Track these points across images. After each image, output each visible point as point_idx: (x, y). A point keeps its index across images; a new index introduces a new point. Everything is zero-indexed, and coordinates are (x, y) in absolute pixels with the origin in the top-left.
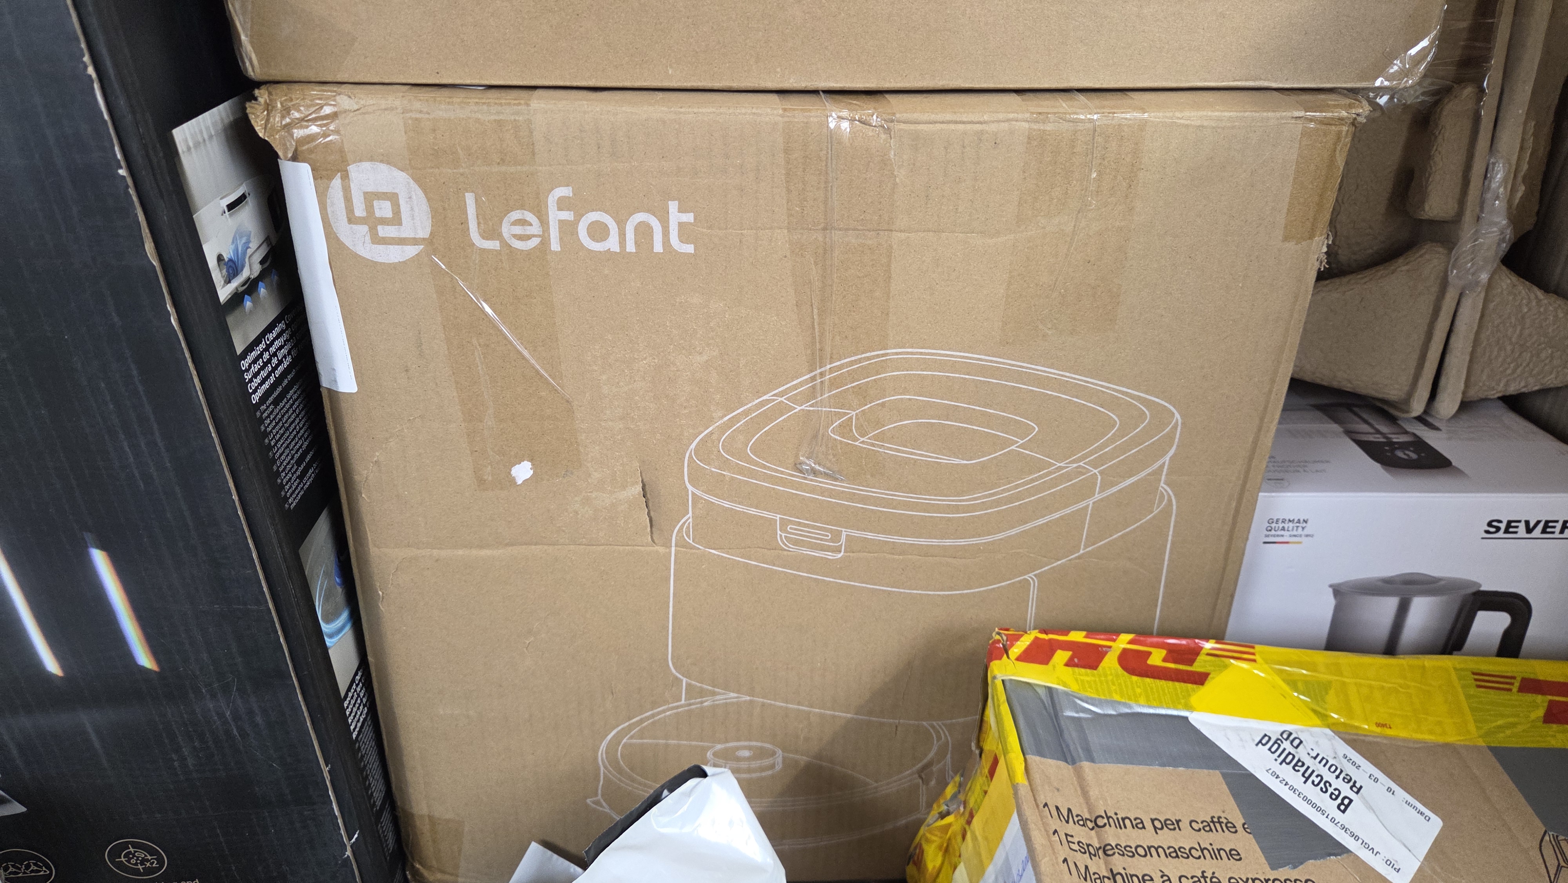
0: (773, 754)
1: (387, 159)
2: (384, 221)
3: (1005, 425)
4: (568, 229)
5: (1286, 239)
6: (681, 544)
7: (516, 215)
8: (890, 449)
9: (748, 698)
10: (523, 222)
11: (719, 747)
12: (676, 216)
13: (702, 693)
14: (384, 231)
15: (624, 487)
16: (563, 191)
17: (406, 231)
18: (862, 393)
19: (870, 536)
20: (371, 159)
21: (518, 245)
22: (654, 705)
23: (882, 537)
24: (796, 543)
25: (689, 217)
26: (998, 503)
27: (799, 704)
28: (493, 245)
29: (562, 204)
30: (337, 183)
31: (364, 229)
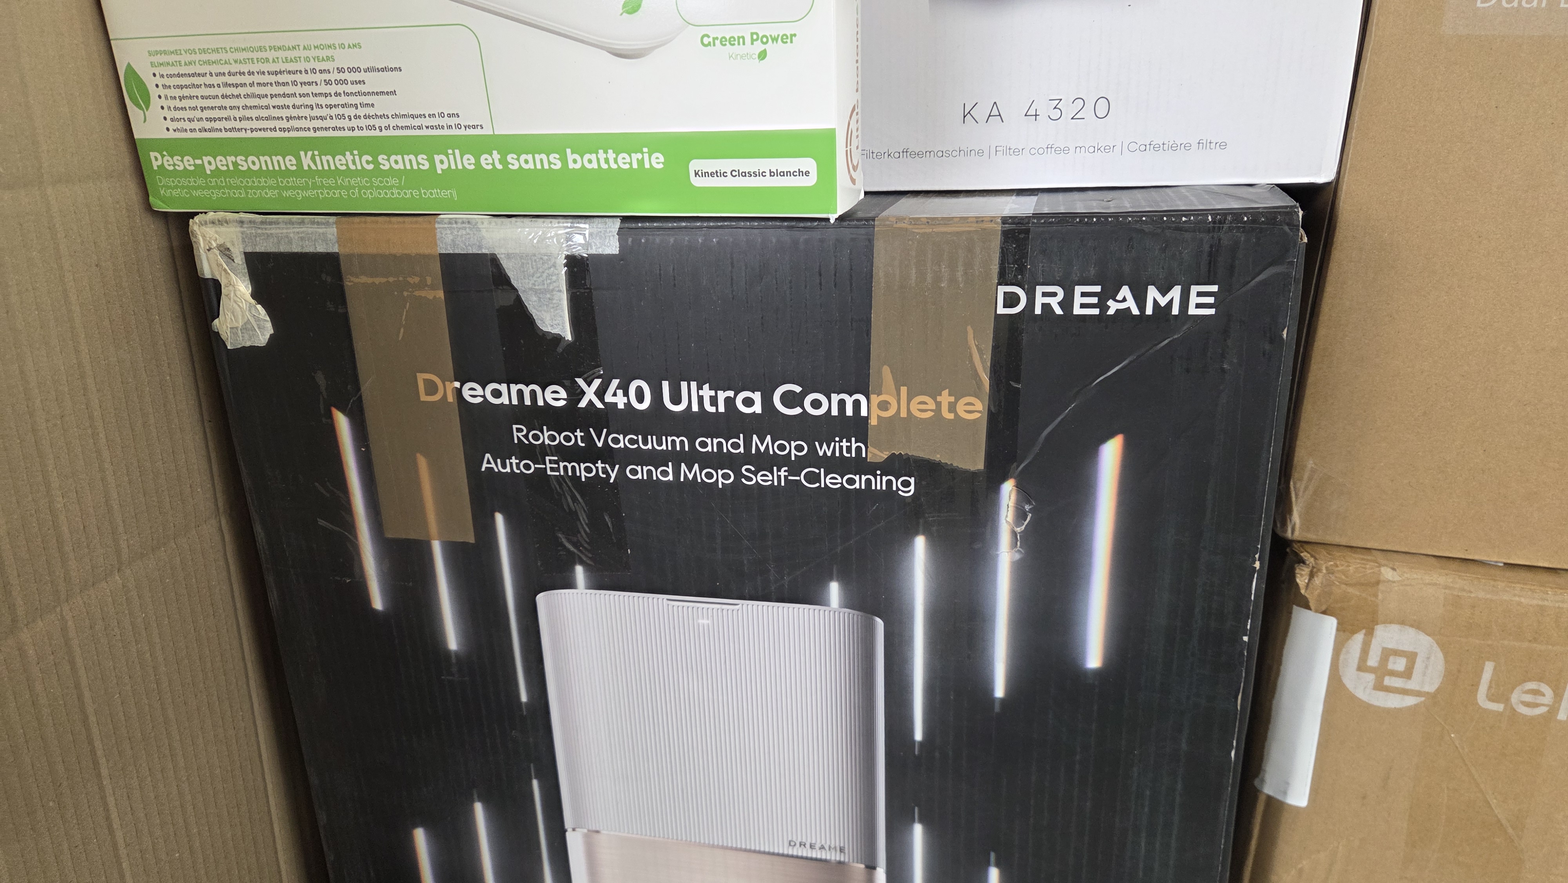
7: (1532, 686)
10: (1536, 693)
21: (1524, 710)
28: (1498, 707)
30: (1359, 637)
31: (1370, 678)
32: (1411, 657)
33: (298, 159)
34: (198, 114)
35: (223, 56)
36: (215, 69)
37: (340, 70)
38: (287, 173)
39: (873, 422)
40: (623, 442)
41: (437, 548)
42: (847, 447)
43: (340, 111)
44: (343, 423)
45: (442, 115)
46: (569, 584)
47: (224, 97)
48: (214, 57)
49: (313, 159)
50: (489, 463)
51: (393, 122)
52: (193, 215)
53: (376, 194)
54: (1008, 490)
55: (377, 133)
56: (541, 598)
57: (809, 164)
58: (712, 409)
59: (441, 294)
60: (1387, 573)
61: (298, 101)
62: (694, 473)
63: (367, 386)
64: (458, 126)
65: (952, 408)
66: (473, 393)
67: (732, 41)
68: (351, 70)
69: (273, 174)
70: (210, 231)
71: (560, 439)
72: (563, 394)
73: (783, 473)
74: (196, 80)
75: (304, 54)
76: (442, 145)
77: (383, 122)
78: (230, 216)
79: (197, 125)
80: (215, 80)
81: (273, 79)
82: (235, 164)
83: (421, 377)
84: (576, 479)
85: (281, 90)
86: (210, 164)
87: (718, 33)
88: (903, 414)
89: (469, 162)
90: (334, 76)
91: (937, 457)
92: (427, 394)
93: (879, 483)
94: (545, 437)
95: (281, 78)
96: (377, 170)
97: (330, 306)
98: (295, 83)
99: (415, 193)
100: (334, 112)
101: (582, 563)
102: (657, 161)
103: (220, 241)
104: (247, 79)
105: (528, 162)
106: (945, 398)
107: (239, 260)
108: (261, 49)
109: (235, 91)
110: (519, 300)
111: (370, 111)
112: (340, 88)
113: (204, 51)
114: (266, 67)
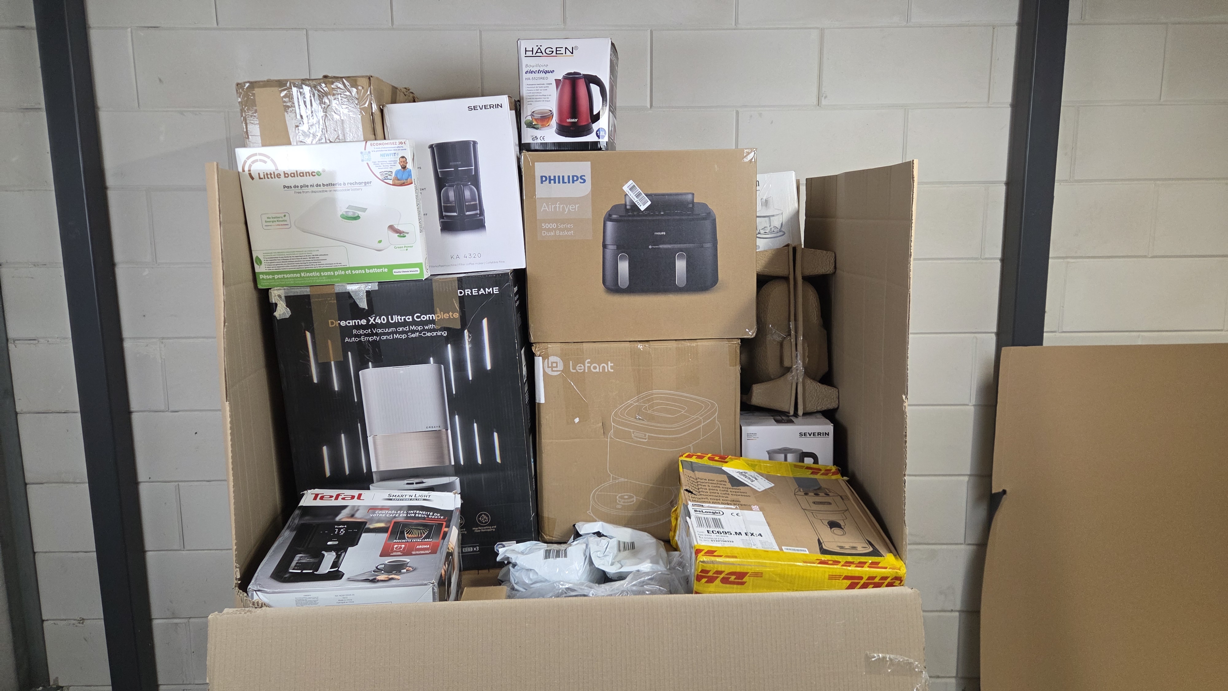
0: (634, 497)
1: (556, 356)
2: (554, 367)
3: (680, 407)
4: (589, 367)
5: (730, 366)
6: (611, 438)
7: (579, 365)
8: (656, 413)
9: (626, 480)
10: (581, 366)
11: (620, 495)
12: (610, 364)
13: (616, 479)
14: (554, 369)
15: (598, 423)
16: (589, 360)
17: (558, 369)
18: (649, 401)
19: (653, 435)
20: (553, 355)
21: (579, 371)
22: (604, 482)
23: (655, 435)
24: (636, 437)
25: (612, 364)
26: (681, 426)
27: (639, 482)
28: (575, 371)
29: (588, 363)
30: (546, 360)
31: (550, 369)
32: (557, 363)
33: (301, 274)
34: (275, 266)
35: (283, 254)
36: (280, 256)
37: (313, 255)
38: (298, 277)
39: (436, 320)
40: (380, 331)
41: (333, 363)
42: (431, 326)
43: (312, 264)
44: (308, 334)
45: (337, 263)
46: (368, 367)
47: (283, 262)
48: (281, 254)
49: (304, 274)
50: (347, 340)
51: (325, 265)
52: (270, 289)
53: (320, 280)
54: (466, 331)
55: (321, 268)
56: (360, 372)
57: (418, 269)
58: (400, 321)
59: (335, 301)
60: (549, 346)
61: (302, 262)
62: (398, 336)
63: (315, 325)
64: (341, 266)
65: (452, 316)
66: (343, 323)
67: (400, 247)
68: (316, 255)
69: (294, 278)
70: (276, 292)
71: (365, 332)
72: (365, 321)
73: (418, 334)
74: (276, 259)
75: (304, 252)
76: (337, 270)
77: (323, 266)
78: (281, 288)
79: (274, 268)
80: (280, 259)
81: (296, 258)
82: (284, 276)
83: (330, 321)
84: (369, 341)
85: (298, 260)
86: (276, 277)
87: (398, 246)
88: (442, 318)
89: (343, 273)
90: (311, 257)
91: (451, 327)
92: (331, 325)
93: (439, 333)
94: (361, 332)
95: (298, 258)
96: (321, 276)
97: (307, 307)
98: (301, 258)
99: (330, 280)
100: (311, 264)
101: (371, 362)
102: (386, 270)
103: (278, 294)
104: (289, 258)
105: (357, 272)
106: (451, 314)
107: (283, 298)
108: (294, 252)
109: (286, 261)
110: (355, 301)
111: (320, 263)
112: (313, 259)
113: (278, 253)
114: (294, 256)
